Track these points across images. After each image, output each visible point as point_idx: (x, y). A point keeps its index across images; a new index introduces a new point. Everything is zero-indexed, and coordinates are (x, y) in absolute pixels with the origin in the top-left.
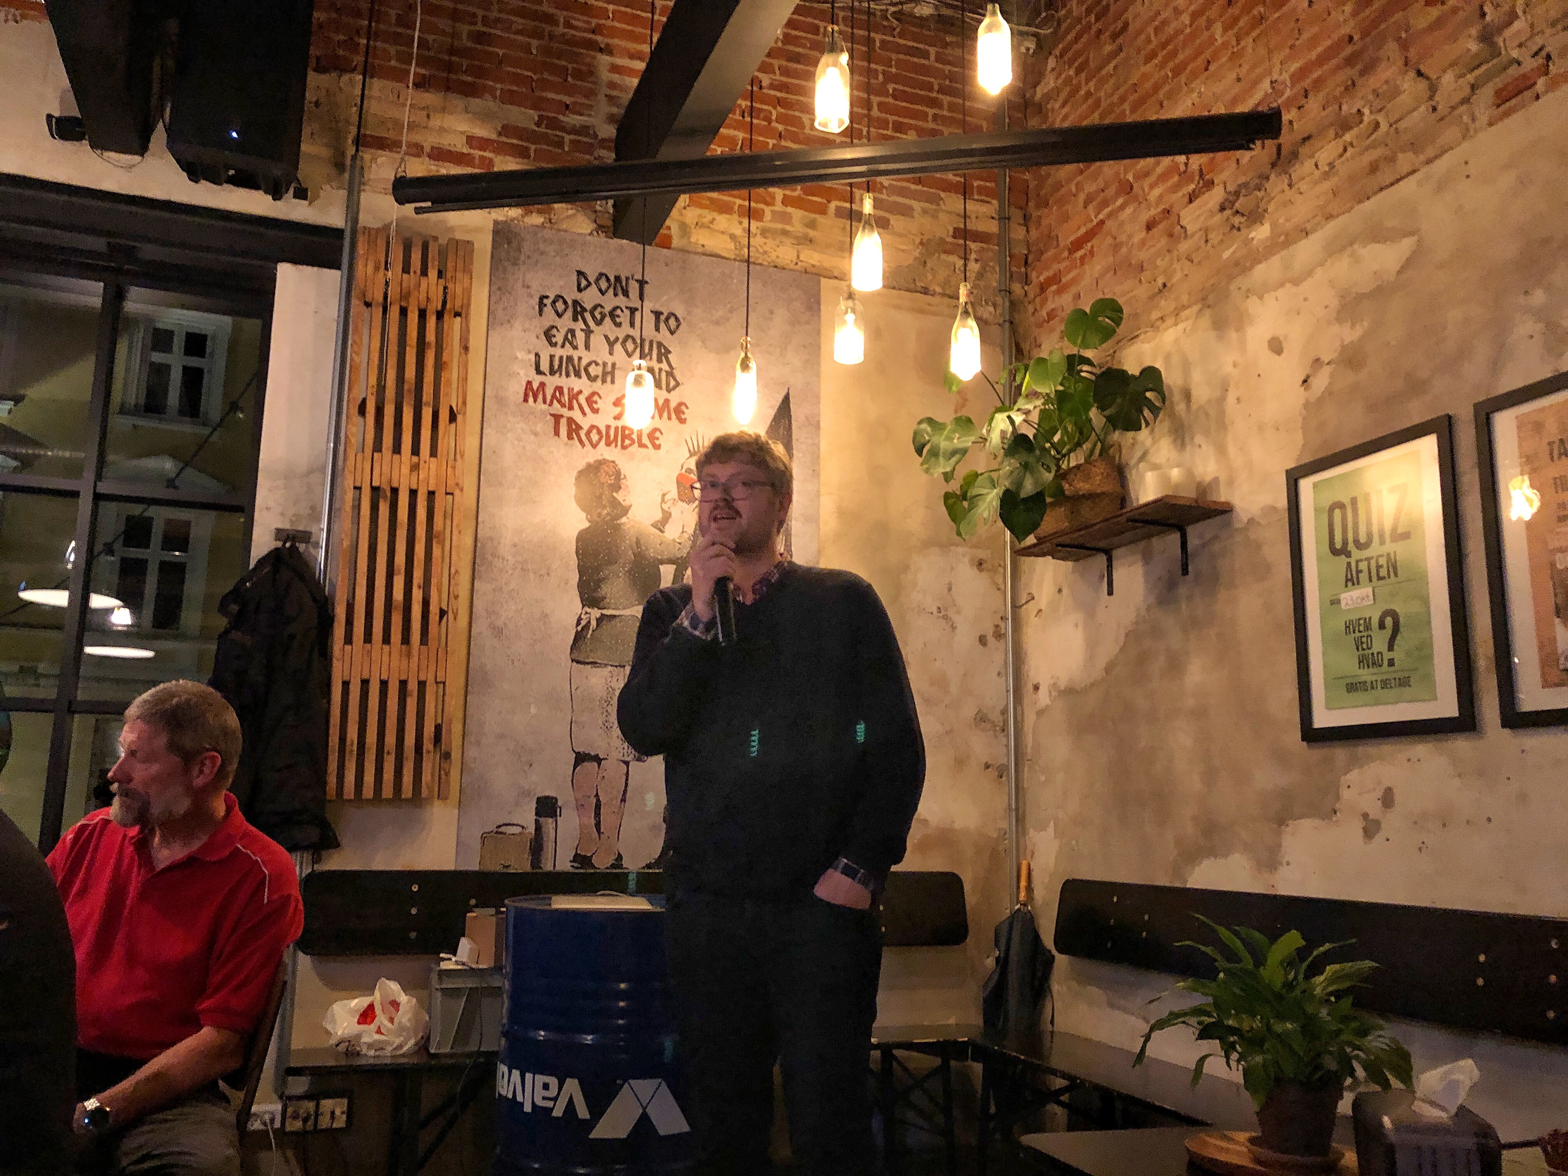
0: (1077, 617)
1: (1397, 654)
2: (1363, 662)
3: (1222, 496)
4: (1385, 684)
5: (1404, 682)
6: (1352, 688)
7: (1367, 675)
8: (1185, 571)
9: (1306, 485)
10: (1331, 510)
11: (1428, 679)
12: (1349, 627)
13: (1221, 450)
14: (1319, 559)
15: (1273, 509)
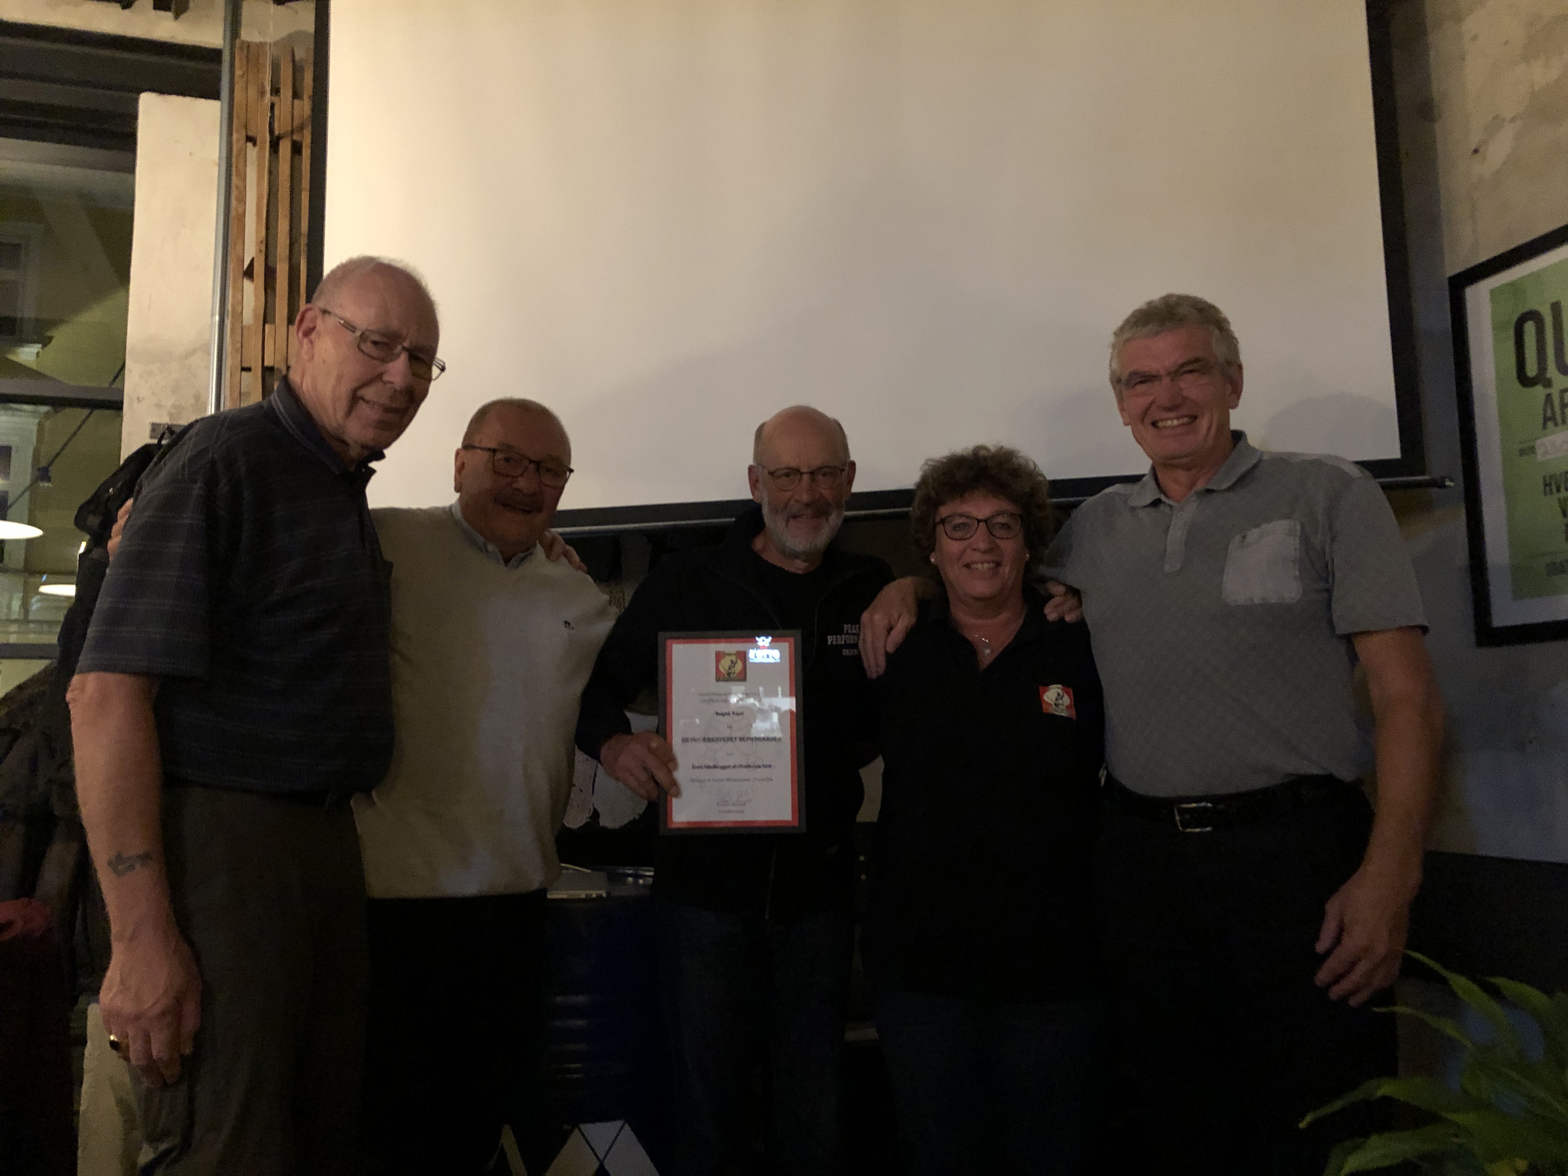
6: (1555, 569)
9: (1476, 294)
10: (1519, 324)
12: (1551, 485)
14: (1501, 394)
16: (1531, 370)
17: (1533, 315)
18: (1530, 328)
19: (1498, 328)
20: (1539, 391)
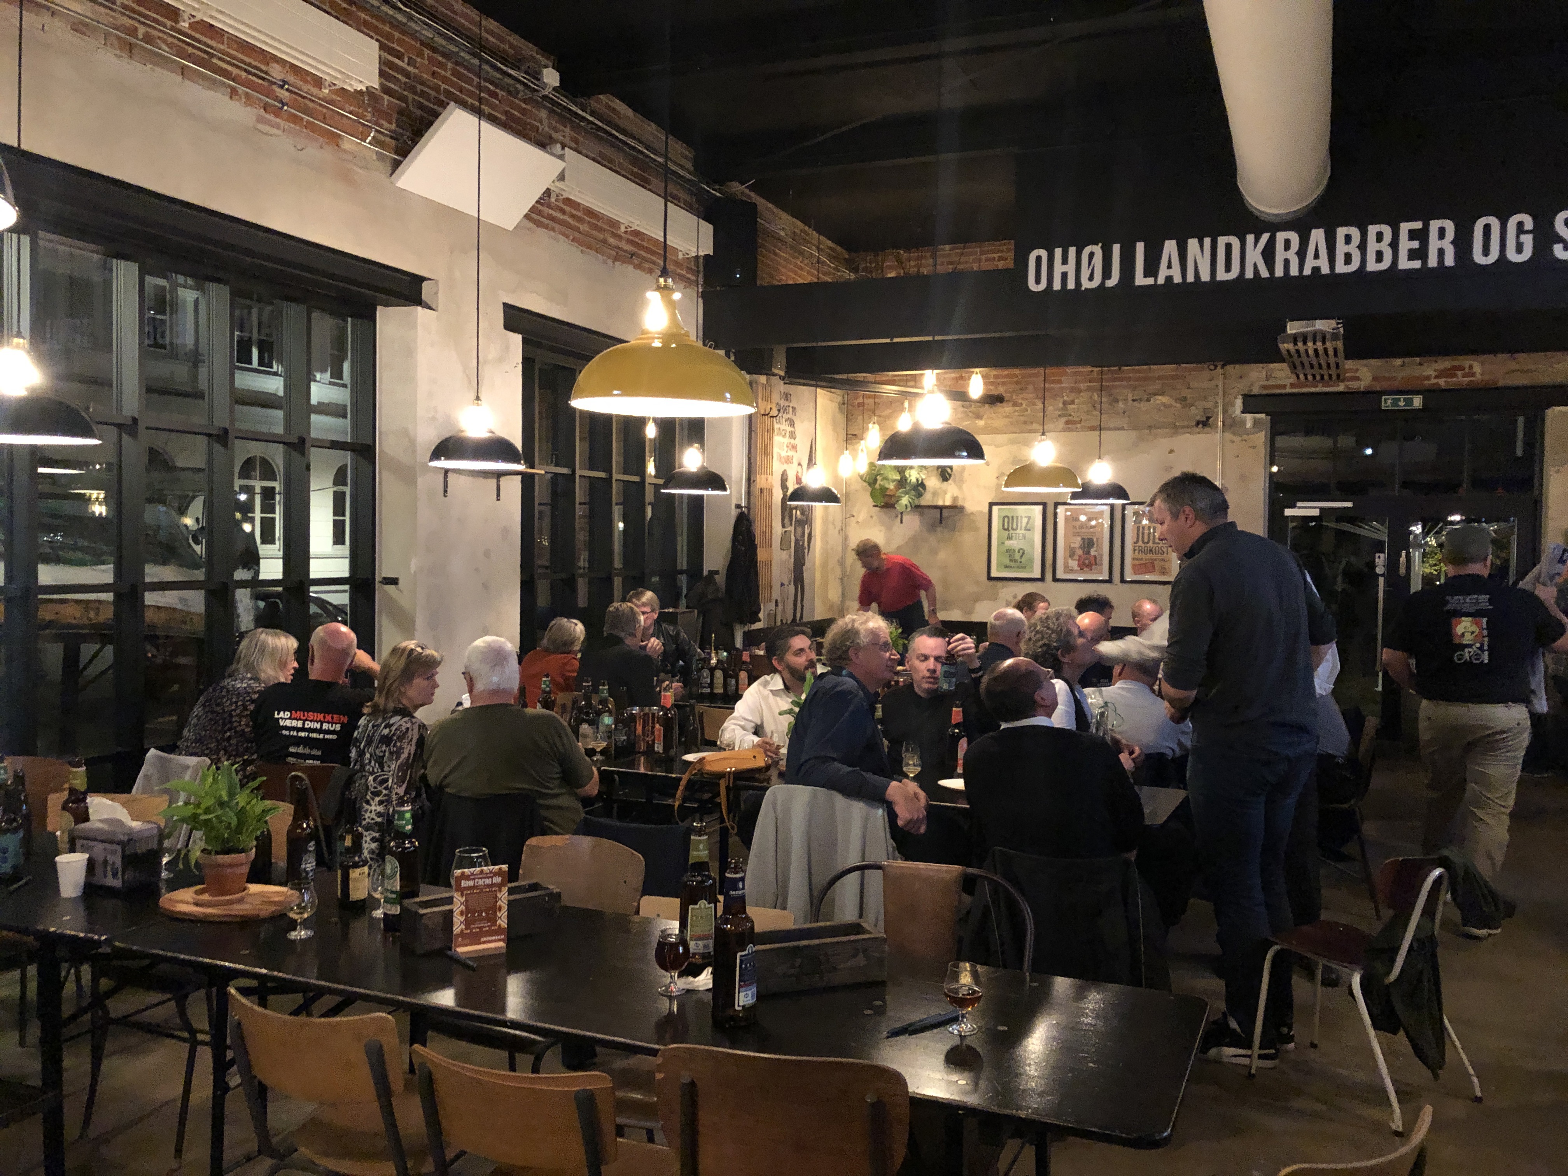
0: (883, 529)
1: (1023, 560)
2: (1011, 560)
3: (960, 503)
4: (1018, 567)
5: (1025, 567)
6: (1006, 567)
7: (1012, 564)
8: (941, 522)
9: (995, 509)
10: (1004, 517)
11: (1032, 567)
12: (1007, 551)
13: (960, 488)
14: (999, 531)
15: (981, 512)
16: (1006, 527)
17: (1008, 517)
18: (1006, 520)
19: (999, 517)
20: (1007, 532)
